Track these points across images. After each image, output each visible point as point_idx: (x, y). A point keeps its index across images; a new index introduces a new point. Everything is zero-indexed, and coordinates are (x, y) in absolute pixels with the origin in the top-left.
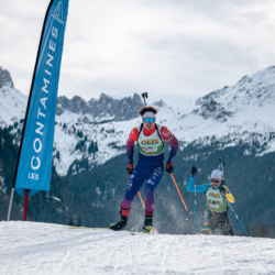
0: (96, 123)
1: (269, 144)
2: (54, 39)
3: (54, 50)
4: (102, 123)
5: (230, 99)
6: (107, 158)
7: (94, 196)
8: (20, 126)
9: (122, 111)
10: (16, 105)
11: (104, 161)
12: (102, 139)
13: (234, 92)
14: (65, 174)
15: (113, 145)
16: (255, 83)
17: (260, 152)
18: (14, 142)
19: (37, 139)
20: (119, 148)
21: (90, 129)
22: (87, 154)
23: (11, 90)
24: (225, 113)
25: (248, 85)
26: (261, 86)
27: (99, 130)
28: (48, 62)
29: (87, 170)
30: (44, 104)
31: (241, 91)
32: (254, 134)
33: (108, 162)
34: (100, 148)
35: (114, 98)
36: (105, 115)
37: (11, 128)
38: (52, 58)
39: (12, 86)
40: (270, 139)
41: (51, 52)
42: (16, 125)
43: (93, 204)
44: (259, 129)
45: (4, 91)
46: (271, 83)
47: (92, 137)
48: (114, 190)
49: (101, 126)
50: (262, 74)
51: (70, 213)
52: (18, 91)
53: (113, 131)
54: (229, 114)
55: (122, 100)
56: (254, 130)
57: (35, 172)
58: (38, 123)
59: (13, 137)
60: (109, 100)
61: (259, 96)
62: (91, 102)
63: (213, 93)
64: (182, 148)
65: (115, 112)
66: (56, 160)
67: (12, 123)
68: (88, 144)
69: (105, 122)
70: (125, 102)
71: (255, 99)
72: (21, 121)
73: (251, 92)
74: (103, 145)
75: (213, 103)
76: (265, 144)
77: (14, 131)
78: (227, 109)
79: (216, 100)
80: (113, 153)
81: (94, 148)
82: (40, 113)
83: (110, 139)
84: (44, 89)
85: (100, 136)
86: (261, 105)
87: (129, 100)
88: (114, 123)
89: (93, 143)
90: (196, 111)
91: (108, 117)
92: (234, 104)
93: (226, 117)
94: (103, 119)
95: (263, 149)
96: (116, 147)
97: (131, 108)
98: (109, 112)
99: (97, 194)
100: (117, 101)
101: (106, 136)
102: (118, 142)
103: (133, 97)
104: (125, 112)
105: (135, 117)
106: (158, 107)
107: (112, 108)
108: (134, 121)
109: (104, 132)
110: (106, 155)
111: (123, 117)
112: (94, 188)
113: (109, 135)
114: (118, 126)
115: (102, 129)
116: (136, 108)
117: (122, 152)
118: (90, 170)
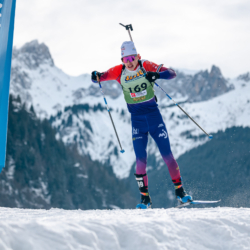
0: (163, 107)
4: (171, 106)
6: (180, 152)
8: (65, 116)
9: (197, 89)
10: (59, 88)
12: (173, 127)
14: (127, 175)
15: (187, 134)
18: (57, 137)
20: (195, 138)
22: (154, 147)
23: (51, 69)
27: (168, 115)
29: (155, 169)
35: (186, 73)
36: (175, 96)
37: (53, 119)
39: (52, 64)
42: (59, 114)
45: (42, 71)
49: (171, 110)
52: (60, 71)
53: (187, 116)
55: (196, 76)
59: (56, 130)
65: (189, 91)
66: (113, 158)
67: (54, 113)
70: (200, 77)
72: (67, 109)
77: (57, 123)
80: (188, 145)
87: (205, 74)
88: (187, 105)
91: (179, 98)
96: (191, 137)
97: (209, 85)
98: (180, 91)
99: (168, 199)
100: (190, 76)
101: (177, 123)
102: (194, 130)
103: (209, 71)
104: (201, 89)
105: (215, 96)
106: (243, 82)
107: (184, 86)
108: (213, 102)
109: (175, 118)
110: (178, 148)
111: (199, 97)
112: (165, 192)
113: (181, 121)
114: (193, 109)
115: (173, 115)
116: (215, 85)
117: (199, 143)
118: (159, 168)
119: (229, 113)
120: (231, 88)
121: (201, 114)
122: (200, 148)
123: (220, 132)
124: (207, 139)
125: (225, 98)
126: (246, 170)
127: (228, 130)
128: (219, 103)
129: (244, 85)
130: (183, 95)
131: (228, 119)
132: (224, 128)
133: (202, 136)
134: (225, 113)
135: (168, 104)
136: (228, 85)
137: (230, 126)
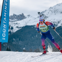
0: (12, 22)
1: (58, 24)
2: (6, 2)
3: (7, 5)
4: (14, 21)
5: (47, 13)
6: (16, 31)
7: (13, 41)
9: (19, 18)
11: (15, 31)
12: (14, 26)
13: (48, 11)
15: (17, 27)
16: (53, 9)
17: (56, 27)
19: (4, 29)
20: (19, 28)
21: (11, 23)
22: (10, 30)
24: (46, 17)
25: (52, 9)
26: (55, 9)
27: (13, 23)
28: (5, 8)
29: (11, 34)
30: (5, 19)
31: (50, 11)
32: (54, 22)
33: (16, 32)
34: (14, 28)
36: (15, 19)
38: (6, 7)
40: (58, 23)
41: (6, 6)
43: (13, 43)
44: (55, 21)
46: (58, 8)
47: (12, 25)
48: (18, 39)
49: (14, 22)
50: (55, 6)
51: (7, 46)
53: (17, 23)
54: (47, 17)
55: (19, 15)
56: (54, 21)
57: (4, 37)
58: (4, 25)
60: (15, 15)
61: (55, 12)
62: (11, 16)
63: (43, 12)
64: (35, 27)
65: (17, 18)
68: (11, 27)
69: (15, 21)
70: (20, 16)
71: (54, 13)
73: (53, 11)
74: (14, 27)
75: (43, 15)
76: (57, 24)
78: (47, 16)
79: (44, 14)
80: (17, 29)
81: (12, 28)
82: (4, 22)
83: (16, 26)
84: (5, 15)
85: (14, 25)
86: (55, 14)
87: (21, 15)
88: (17, 21)
89: (12, 27)
90: (38, 17)
92: (48, 14)
93: (47, 18)
94: (14, 20)
95: (57, 26)
96: (18, 28)
97: (22, 17)
98: (16, 18)
99: (14, 40)
100: (18, 15)
101: (15, 25)
102: (19, 26)
103: (22, 14)
104: (20, 18)
105: (23, 19)
106: (28, 16)
107: (16, 17)
108: (22, 21)
109: (15, 24)
110: (15, 30)
111: (19, 20)
112: (13, 39)
113: (16, 25)
114: (18, 22)
115: (14, 23)
116: (23, 17)
117: (20, 29)
118: (12, 34)
119: (26, 23)
120: (26, 18)
121: (20, 23)
122: (20, 30)
123: (24, 27)
124: (21, 28)
125: (25, 20)
126: (29, 34)
127: (25, 26)
128: (24, 21)
129: (28, 17)
130: (16, 19)
131: (25, 24)
132: (24, 26)
133: (20, 27)
134: (25, 23)
135: (13, 21)
136: (25, 17)
137: (26, 25)
